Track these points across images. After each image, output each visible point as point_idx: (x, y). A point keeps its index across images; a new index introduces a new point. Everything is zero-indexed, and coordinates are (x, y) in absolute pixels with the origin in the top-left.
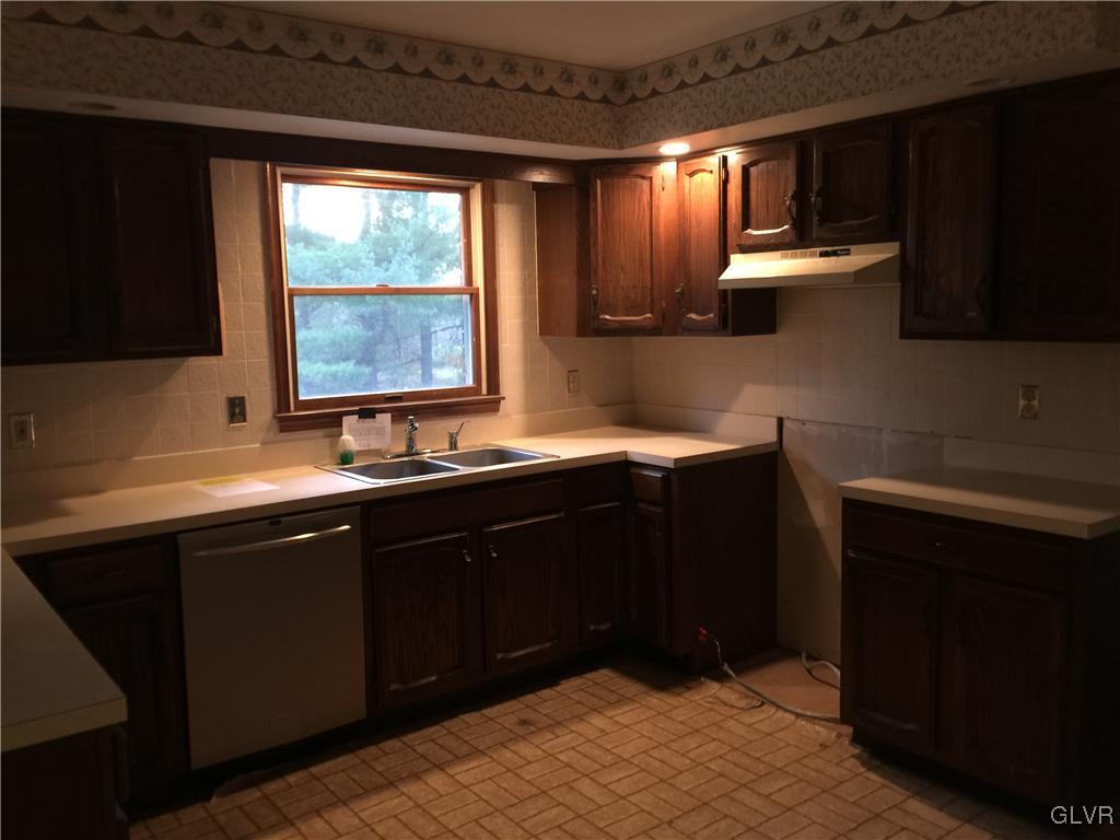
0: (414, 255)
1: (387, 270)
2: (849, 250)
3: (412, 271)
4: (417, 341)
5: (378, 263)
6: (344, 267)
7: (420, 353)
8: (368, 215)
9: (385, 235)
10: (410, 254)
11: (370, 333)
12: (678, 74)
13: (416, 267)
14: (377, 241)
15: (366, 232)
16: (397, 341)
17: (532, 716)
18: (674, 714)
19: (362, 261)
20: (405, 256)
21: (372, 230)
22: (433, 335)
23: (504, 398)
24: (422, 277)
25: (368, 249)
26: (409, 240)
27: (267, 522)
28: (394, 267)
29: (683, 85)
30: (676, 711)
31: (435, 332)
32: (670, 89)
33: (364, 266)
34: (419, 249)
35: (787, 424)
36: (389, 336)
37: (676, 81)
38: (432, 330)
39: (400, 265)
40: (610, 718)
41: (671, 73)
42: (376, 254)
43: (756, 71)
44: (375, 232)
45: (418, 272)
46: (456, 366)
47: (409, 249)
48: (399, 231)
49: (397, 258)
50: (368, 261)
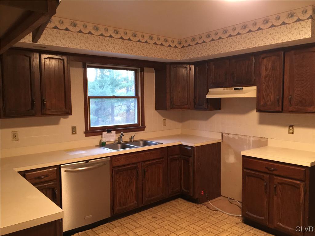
0: (110, 85)
1: (102, 89)
2: (242, 88)
3: (110, 90)
4: (110, 109)
5: (100, 87)
6: (90, 89)
7: (111, 113)
8: (97, 74)
9: (102, 80)
10: (109, 85)
11: (97, 107)
12: (196, 40)
13: (111, 89)
14: (100, 81)
15: (96, 78)
16: (104, 109)
17: (156, 216)
18: (195, 215)
19: (96, 87)
20: (108, 85)
21: (98, 78)
22: (115, 108)
23: (146, 127)
24: (113, 92)
25: (97, 84)
26: (109, 81)
27: (85, 162)
28: (105, 88)
29: (197, 43)
30: (196, 214)
31: (115, 107)
32: (194, 44)
33: (96, 88)
34: (112, 84)
35: (224, 134)
36: (102, 108)
37: (195, 42)
38: (115, 106)
39: (106, 88)
40: (178, 216)
41: (194, 40)
42: (99, 85)
43: (218, 40)
44: (99, 79)
45: (111, 90)
46: (121, 116)
47: (109, 84)
48: (106, 78)
49: (106, 86)
50: (97, 87)
